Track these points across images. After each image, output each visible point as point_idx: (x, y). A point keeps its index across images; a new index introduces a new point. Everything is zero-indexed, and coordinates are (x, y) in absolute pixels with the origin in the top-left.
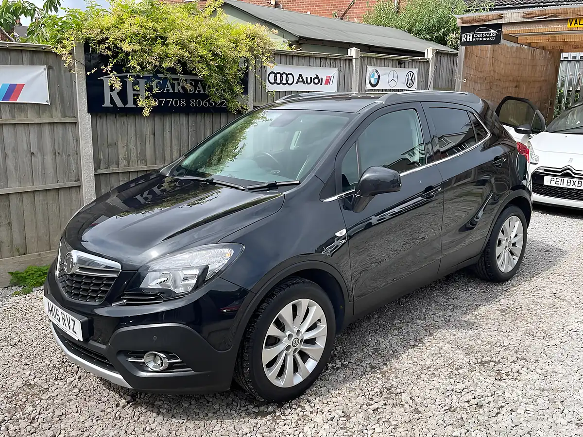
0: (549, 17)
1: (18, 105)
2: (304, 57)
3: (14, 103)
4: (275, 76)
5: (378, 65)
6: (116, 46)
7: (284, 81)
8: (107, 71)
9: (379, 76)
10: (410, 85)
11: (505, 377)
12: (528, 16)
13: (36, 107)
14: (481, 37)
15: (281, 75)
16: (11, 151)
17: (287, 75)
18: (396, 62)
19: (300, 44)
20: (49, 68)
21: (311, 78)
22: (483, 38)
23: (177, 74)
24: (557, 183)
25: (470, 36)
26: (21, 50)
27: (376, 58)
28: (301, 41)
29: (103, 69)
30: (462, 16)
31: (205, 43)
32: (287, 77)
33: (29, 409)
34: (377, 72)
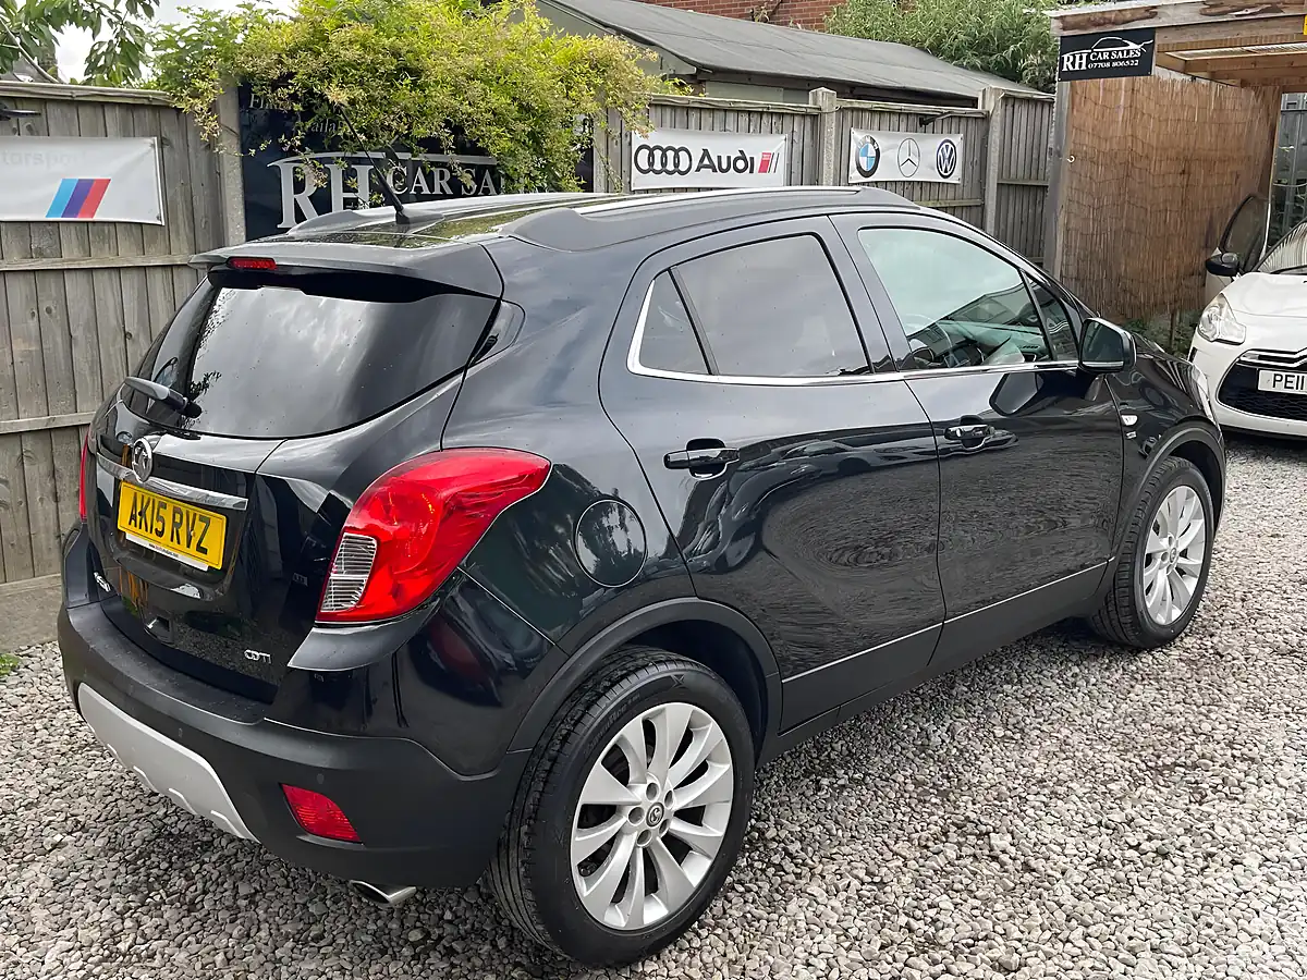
0: (1262, 11)
1: (96, 227)
2: (713, 110)
3: (87, 222)
4: (651, 155)
5: (876, 127)
6: (311, 93)
7: (670, 167)
8: (292, 147)
9: (878, 151)
10: (946, 172)
11: (1211, 796)
12: (1214, 11)
13: (134, 230)
14: (1106, 61)
15: (664, 151)
16: (81, 328)
17: (677, 152)
18: (914, 121)
19: (700, 82)
20: (162, 143)
21: (729, 158)
22: (1111, 61)
23: (442, 152)
24: (1288, 385)
25: (1081, 58)
26: (103, 104)
27: (872, 112)
28: (703, 75)
29: (283, 144)
30: (1061, 12)
31: (502, 81)
32: (677, 156)
33: (179, 882)
34: (873, 142)
